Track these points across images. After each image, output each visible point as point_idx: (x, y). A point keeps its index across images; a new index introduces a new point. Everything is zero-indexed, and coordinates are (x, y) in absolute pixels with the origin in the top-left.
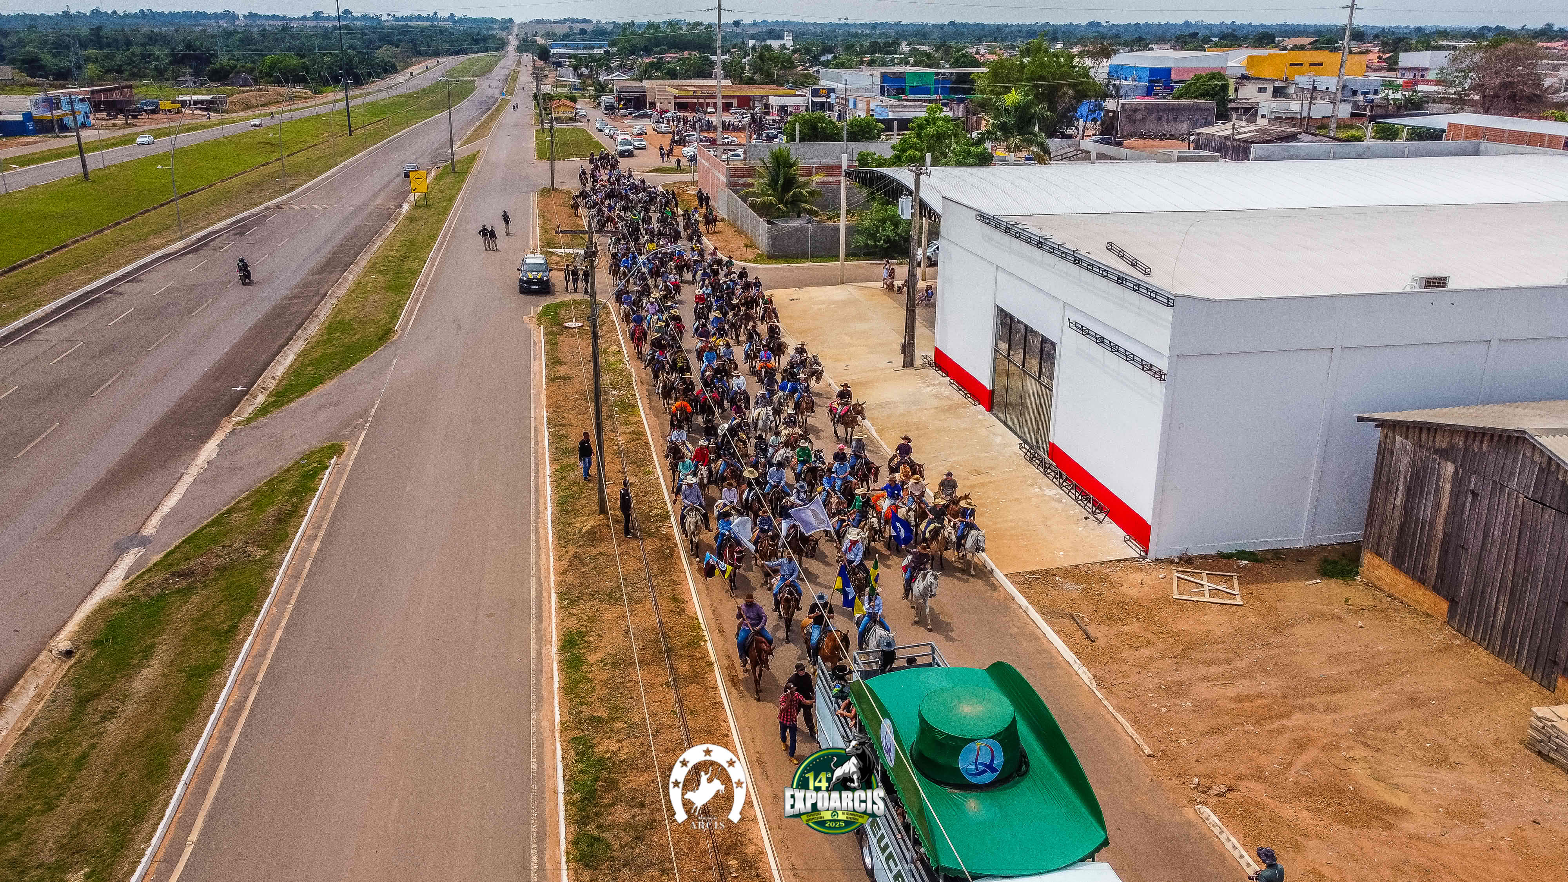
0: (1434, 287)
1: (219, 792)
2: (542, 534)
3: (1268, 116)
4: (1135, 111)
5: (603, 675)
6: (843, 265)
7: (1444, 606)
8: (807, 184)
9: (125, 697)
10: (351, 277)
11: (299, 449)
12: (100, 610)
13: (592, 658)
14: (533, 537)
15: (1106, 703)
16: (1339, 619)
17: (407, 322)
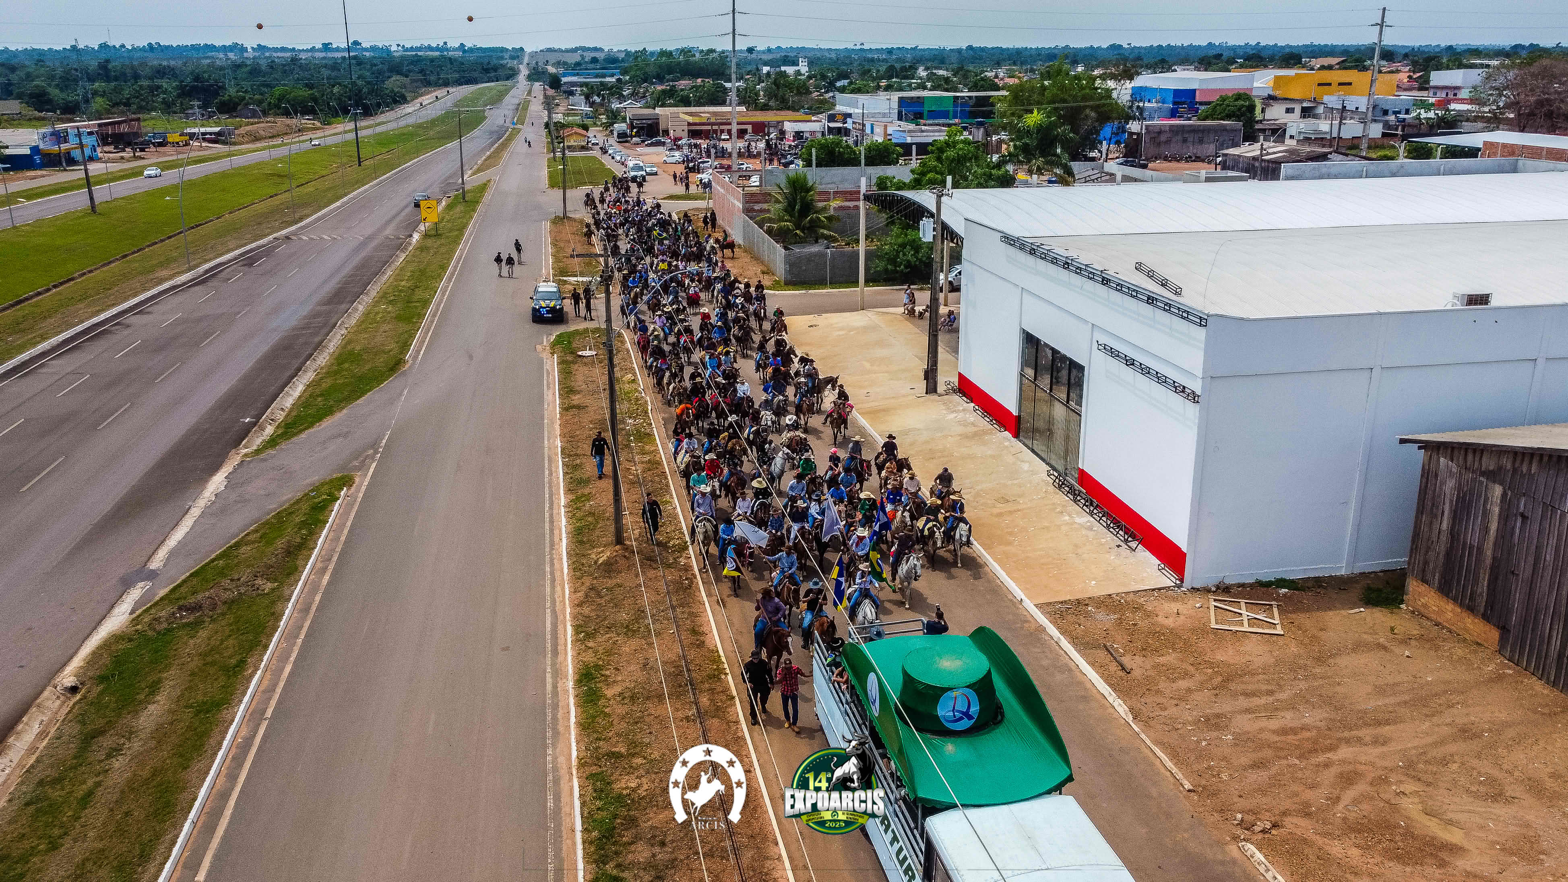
0: (1476, 304)
1: (226, 831)
2: (557, 566)
3: (1296, 137)
4: (1160, 133)
5: (621, 710)
6: (862, 291)
7: (1494, 634)
8: (825, 209)
9: (131, 734)
10: (361, 308)
11: (308, 481)
12: (106, 645)
13: (609, 692)
14: (548, 569)
15: (1143, 736)
16: (1385, 648)
17: (418, 352)
